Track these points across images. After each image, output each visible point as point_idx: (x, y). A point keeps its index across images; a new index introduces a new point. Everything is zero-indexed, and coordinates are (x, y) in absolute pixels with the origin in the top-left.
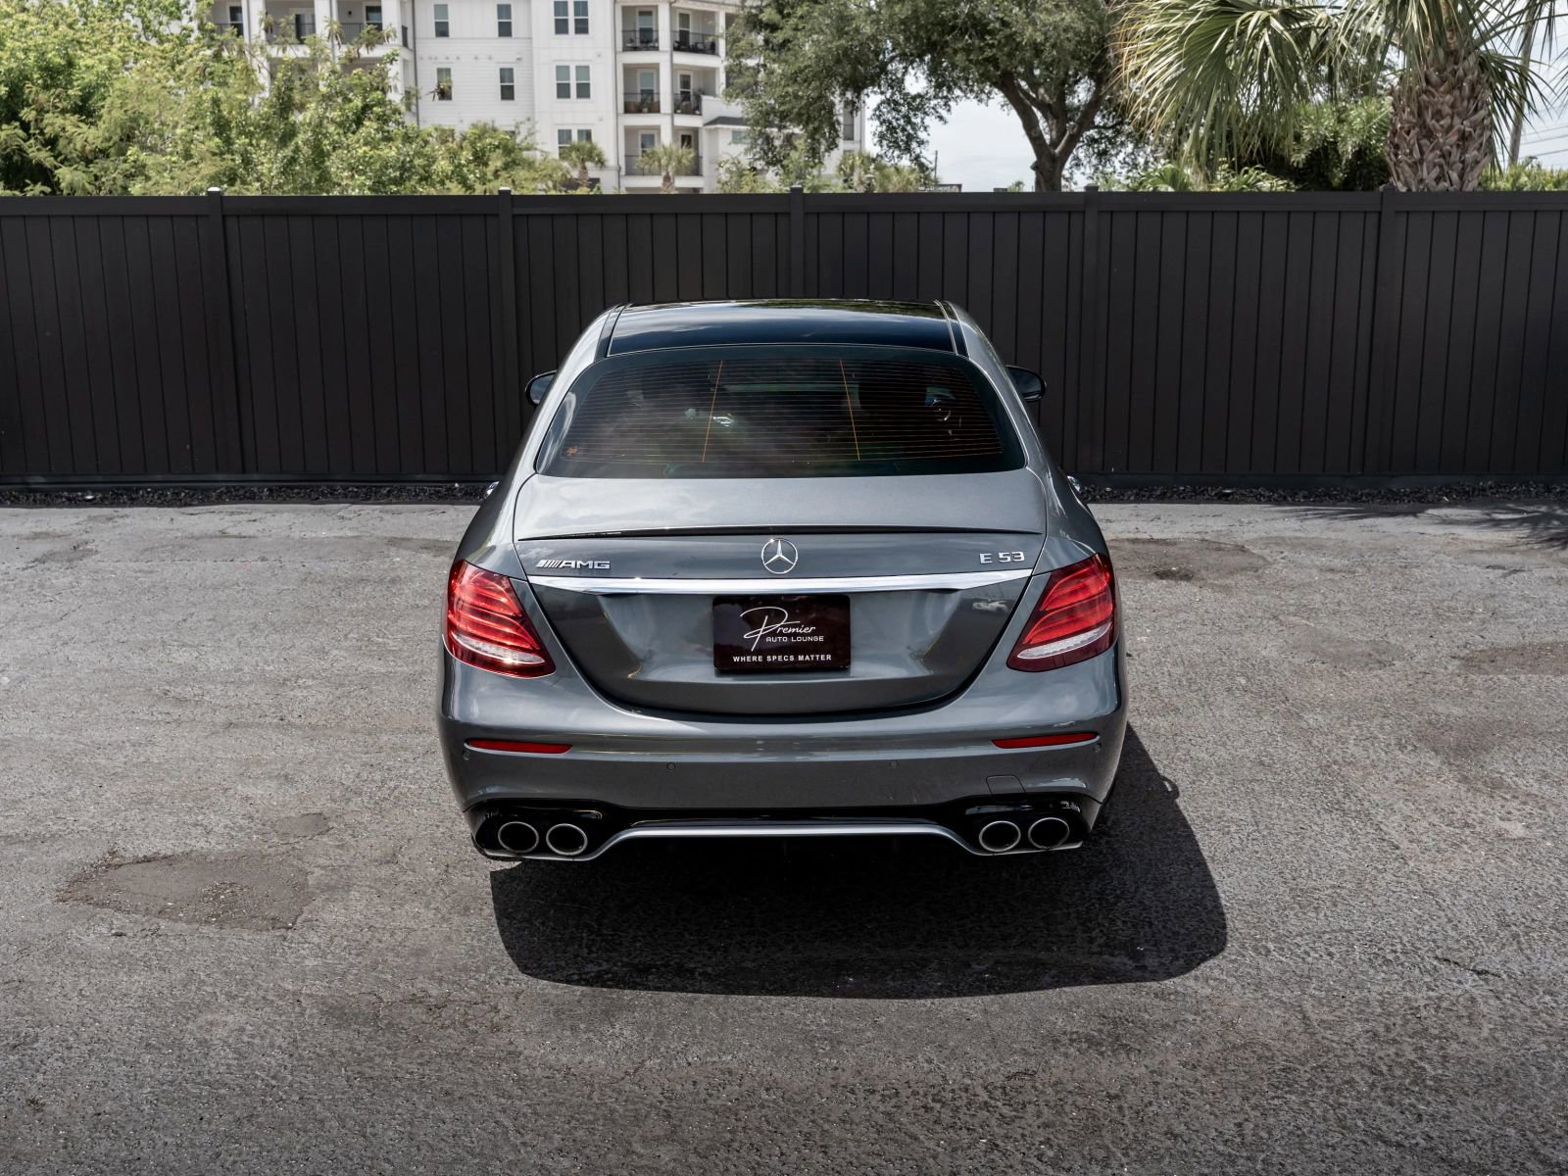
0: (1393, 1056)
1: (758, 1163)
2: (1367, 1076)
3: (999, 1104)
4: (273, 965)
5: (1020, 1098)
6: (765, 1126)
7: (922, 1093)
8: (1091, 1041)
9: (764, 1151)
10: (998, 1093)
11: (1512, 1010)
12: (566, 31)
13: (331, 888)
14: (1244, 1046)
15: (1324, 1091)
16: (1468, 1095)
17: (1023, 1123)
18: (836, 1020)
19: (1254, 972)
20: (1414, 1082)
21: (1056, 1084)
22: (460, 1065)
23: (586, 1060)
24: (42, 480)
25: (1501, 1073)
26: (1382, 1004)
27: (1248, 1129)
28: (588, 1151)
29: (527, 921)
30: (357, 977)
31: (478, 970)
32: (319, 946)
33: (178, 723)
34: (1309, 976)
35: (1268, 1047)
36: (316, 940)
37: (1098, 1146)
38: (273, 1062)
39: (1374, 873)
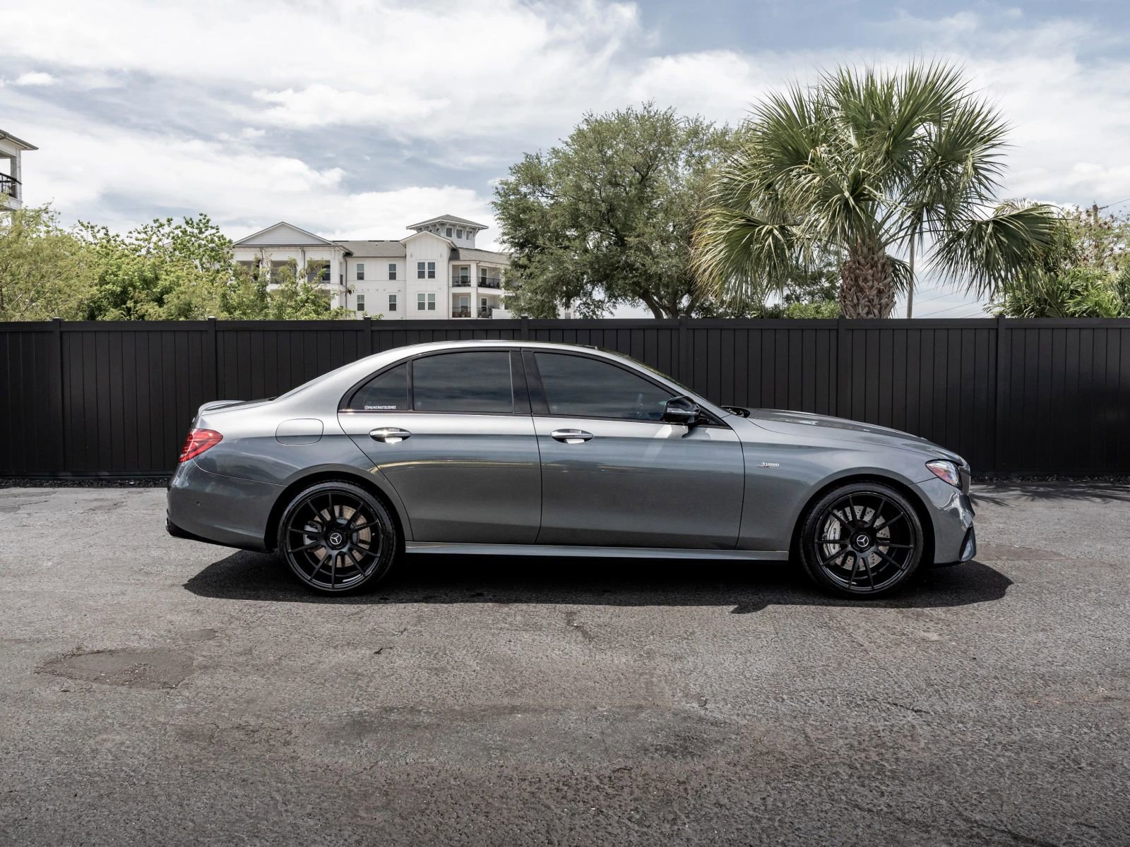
0: (864, 758)
1: (441, 823)
2: (847, 770)
3: (606, 787)
4: (155, 707)
5: (621, 784)
6: (450, 800)
7: (556, 780)
8: (668, 750)
9: (446, 816)
10: (606, 780)
11: (938, 732)
12: (423, 277)
13: (206, 667)
14: (767, 753)
15: (819, 778)
16: (913, 780)
17: (621, 798)
18: (506, 738)
19: (774, 711)
20: (878, 773)
21: (644, 775)
22: (257, 764)
23: (340, 761)
24: (107, 474)
25: (934, 768)
26: (855, 728)
27: (770, 801)
28: (327, 815)
29: (322, 684)
30: (207, 715)
31: (284, 711)
32: (188, 698)
33: (143, 585)
34: (809, 714)
35: (783, 754)
36: (187, 694)
37: (670, 812)
38: (136, 763)
39: (849, 658)
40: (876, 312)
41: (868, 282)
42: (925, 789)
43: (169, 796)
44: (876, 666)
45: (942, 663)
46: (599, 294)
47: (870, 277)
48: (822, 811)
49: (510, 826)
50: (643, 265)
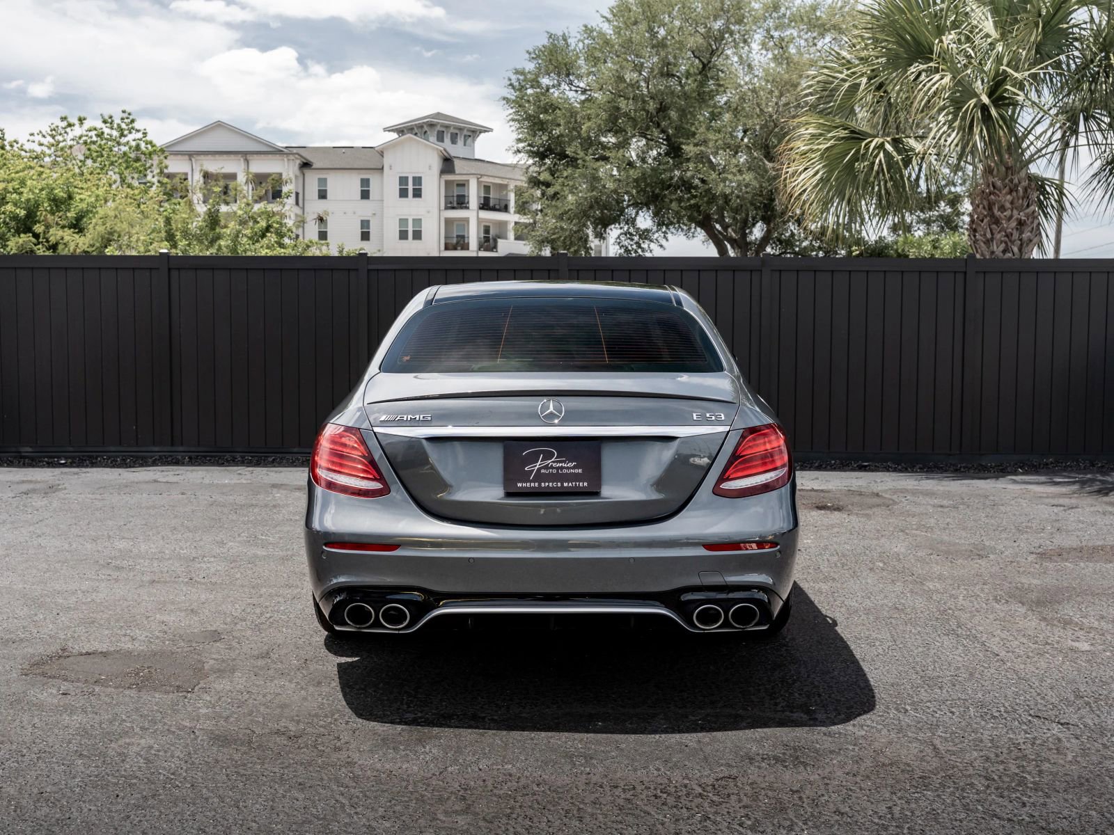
0: (1002, 771)
1: (530, 826)
2: (983, 781)
3: (710, 795)
4: (176, 712)
5: (726, 792)
6: (536, 806)
7: (652, 788)
8: (776, 759)
9: (535, 820)
10: (709, 788)
11: (1088, 746)
12: (406, 196)
14: (891, 764)
15: (952, 789)
17: (728, 805)
18: (588, 745)
19: (896, 722)
20: (1019, 785)
21: (752, 784)
22: (311, 769)
23: (404, 767)
24: (30, 450)
25: (1083, 780)
26: (992, 741)
27: (896, 810)
28: (404, 818)
29: (363, 689)
30: (238, 720)
31: (326, 716)
32: (210, 702)
33: (117, 580)
34: (937, 725)
35: (909, 765)
36: (208, 698)
37: (785, 819)
38: (173, 766)
39: (982, 668)
40: (1016, 249)
41: (1005, 210)
42: (1073, 800)
43: (222, 799)
44: (1015, 677)
45: (1094, 674)
46: (645, 220)
47: (1008, 205)
48: (956, 820)
49: (609, 830)
50: (703, 181)
